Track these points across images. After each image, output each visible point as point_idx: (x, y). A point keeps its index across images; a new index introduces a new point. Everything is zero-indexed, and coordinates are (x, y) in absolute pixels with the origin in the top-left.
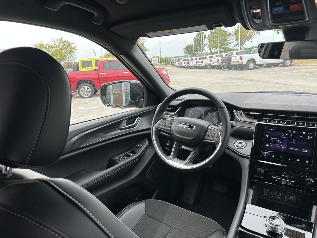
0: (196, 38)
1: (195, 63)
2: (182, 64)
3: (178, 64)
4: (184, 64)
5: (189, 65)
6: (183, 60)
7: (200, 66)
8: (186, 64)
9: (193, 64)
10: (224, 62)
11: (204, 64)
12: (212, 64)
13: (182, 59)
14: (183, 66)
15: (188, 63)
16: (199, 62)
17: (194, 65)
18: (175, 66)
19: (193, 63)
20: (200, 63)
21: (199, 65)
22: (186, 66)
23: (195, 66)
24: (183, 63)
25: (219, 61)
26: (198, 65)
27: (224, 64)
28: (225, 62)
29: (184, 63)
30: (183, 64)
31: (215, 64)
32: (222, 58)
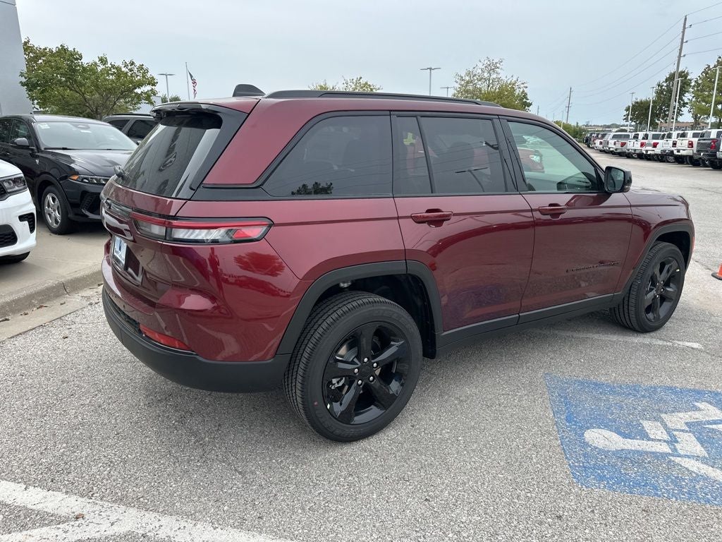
0: (665, 84)
1: (637, 146)
2: (610, 146)
3: (601, 143)
4: (614, 146)
5: (624, 149)
6: (614, 137)
7: (649, 153)
8: (618, 146)
9: (633, 148)
10: (702, 151)
11: (658, 151)
12: (675, 152)
13: (612, 134)
14: (611, 149)
15: (623, 145)
16: (649, 145)
17: (635, 150)
18: (593, 148)
19: (633, 145)
20: (650, 148)
21: (647, 151)
22: (616, 150)
23: (637, 152)
24: (612, 142)
25: (692, 147)
26: (644, 150)
27: (702, 154)
28: (707, 151)
29: (615, 144)
30: (612, 145)
31: (682, 153)
32: (702, 141)
